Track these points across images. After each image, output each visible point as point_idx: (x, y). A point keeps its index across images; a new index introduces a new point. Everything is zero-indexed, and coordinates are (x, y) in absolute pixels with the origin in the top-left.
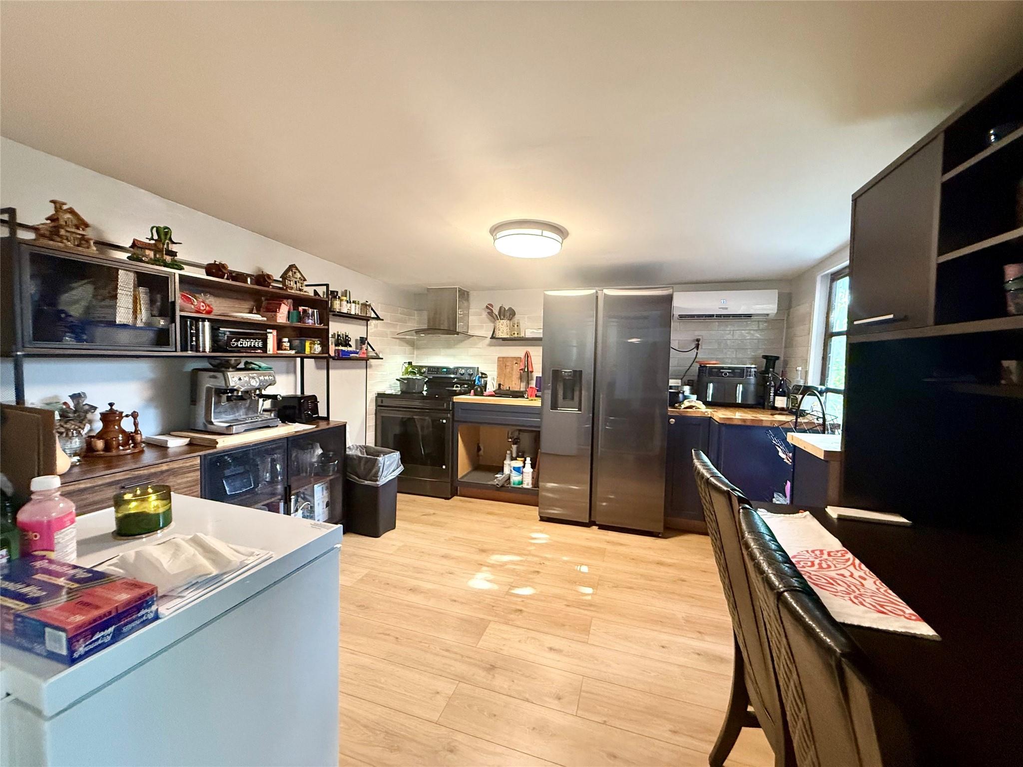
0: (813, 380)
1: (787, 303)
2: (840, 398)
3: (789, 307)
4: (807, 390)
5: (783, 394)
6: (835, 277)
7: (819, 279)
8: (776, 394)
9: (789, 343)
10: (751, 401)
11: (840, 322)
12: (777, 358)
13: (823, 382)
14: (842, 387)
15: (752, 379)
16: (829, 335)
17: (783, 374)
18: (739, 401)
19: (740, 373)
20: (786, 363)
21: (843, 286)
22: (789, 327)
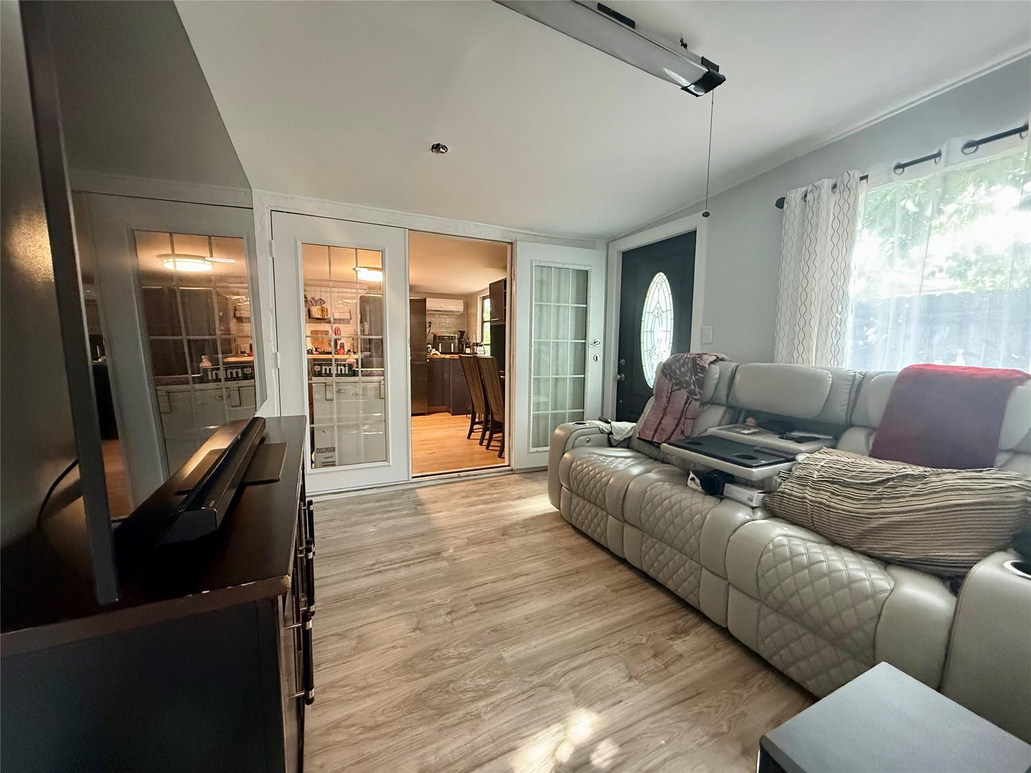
0: (479, 341)
1: (467, 306)
2: (489, 347)
3: (467, 309)
4: (477, 345)
5: (469, 347)
6: (484, 298)
7: (478, 298)
8: (466, 347)
9: (468, 326)
10: (457, 351)
11: (487, 317)
12: (464, 332)
13: (482, 341)
14: (489, 342)
15: (457, 341)
16: (483, 322)
17: (468, 339)
18: (453, 351)
19: (452, 338)
20: (467, 334)
21: (488, 302)
22: (468, 317)
